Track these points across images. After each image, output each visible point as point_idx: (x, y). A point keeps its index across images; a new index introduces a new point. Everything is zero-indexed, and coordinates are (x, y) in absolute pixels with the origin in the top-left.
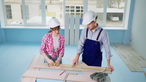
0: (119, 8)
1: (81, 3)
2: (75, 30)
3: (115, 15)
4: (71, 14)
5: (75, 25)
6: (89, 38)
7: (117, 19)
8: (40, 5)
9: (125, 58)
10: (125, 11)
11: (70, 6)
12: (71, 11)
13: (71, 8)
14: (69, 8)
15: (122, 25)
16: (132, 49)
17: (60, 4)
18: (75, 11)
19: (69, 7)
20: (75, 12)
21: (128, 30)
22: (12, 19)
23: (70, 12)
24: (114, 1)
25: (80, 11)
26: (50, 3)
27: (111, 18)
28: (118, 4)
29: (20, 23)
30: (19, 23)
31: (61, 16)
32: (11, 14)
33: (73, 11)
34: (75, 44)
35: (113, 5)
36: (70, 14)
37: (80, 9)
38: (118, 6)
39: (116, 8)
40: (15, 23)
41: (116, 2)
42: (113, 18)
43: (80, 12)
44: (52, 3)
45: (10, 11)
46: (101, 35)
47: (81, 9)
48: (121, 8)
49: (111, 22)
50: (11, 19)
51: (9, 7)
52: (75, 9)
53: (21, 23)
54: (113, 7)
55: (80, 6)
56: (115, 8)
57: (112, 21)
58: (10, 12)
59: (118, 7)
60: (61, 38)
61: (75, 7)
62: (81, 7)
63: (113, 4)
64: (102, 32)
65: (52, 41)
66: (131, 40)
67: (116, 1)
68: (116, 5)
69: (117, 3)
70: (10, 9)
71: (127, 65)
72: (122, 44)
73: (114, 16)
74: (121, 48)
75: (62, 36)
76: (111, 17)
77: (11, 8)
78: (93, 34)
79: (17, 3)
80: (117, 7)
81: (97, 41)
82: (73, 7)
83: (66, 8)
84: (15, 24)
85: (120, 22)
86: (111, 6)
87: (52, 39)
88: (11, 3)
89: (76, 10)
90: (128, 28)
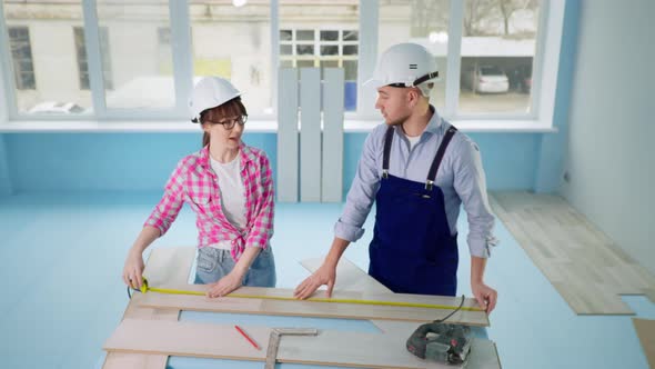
0: (507, 36)
1: (345, 15)
2: (322, 135)
3: (492, 66)
4: (300, 63)
5: (322, 114)
6: (396, 170)
7: (499, 82)
8: (168, 25)
9: (547, 254)
10: (541, 47)
11: (294, 28)
12: (301, 51)
13: (298, 39)
14: (290, 39)
15: (528, 110)
16: (573, 214)
17: (250, 22)
18: (317, 50)
19: (290, 32)
20: (317, 57)
21: (556, 130)
22: (35, 88)
23: (294, 57)
24: (486, 3)
25: (341, 50)
26: (205, 18)
27: (475, 82)
28: (503, 19)
29: (70, 105)
30: (66, 109)
31: (255, 73)
32: (30, 67)
33: (310, 50)
34: (325, 199)
35: (482, 24)
36: (295, 65)
37: (340, 43)
38: (502, 25)
39: (494, 35)
40: (49, 106)
41: (494, 9)
42: (481, 81)
43: (340, 57)
44: (214, 19)
45: (27, 52)
46: (445, 156)
47: (345, 40)
48: (518, 37)
49: (475, 96)
50: (31, 91)
51: (19, 37)
52: (318, 43)
53: (75, 108)
54: (480, 34)
55: (340, 28)
56: (488, 35)
57: (480, 93)
58: (27, 60)
59: (503, 31)
60: (249, 163)
61: (317, 35)
62: (345, 33)
63: (479, 18)
64: (451, 145)
65: (215, 186)
66: (567, 177)
67: (495, 5)
68: (494, 25)
69: (500, 13)
70: (25, 44)
71: (557, 285)
72: (532, 191)
73: (486, 72)
74: (527, 211)
75: (252, 157)
76: (475, 77)
77: (27, 39)
78: (411, 152)
79: (57, 18)
80: (497, 31)
81: (429, 185)
82: (309, 34)
83: (282, 39)
84: (49, 112)
85: (515, 95)
86: (474, 26)
87: (213, 176)
88: (27, 18)
89: (321, 46)
90: (556, 122)
